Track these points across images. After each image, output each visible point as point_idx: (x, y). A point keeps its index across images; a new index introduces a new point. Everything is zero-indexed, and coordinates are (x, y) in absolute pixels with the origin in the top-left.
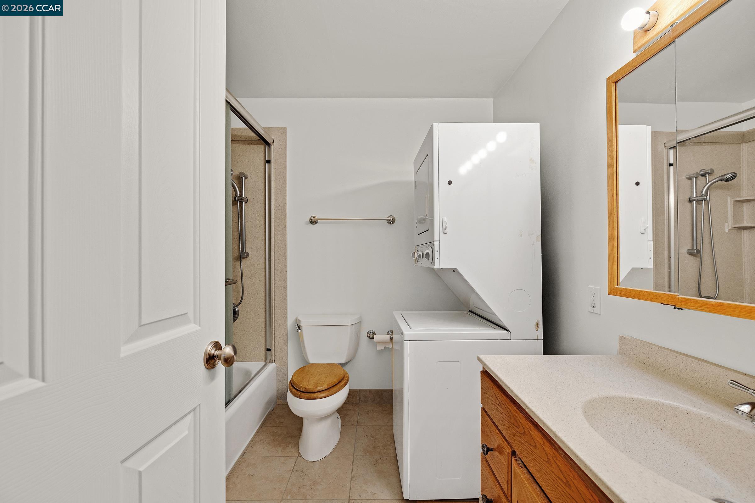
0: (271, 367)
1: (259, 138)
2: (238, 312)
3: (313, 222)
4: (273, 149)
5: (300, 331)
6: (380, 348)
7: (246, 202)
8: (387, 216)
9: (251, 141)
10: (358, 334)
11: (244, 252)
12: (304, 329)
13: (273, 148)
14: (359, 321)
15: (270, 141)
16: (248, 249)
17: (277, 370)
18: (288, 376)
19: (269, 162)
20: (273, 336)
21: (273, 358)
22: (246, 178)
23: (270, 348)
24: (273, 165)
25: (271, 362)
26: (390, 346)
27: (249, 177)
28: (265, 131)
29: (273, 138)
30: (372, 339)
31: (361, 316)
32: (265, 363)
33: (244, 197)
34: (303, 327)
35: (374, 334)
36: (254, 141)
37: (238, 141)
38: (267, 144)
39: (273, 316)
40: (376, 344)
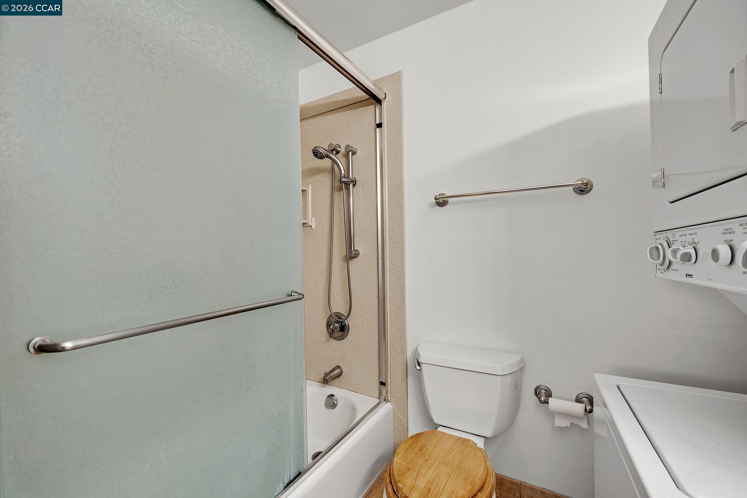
0: (386, 407)
1: (368, 97)
2: (348, 326)
3: (441, 202)
4: (385, 107)
5: (419, 368)
6: (560, 422)
7: (354, 185)
8: (575, 179)
9: (359, 104)
10: (517, 387)
11: (353, 249)
12: (423, 366)
13: (385, 105)
14: (519, 368)
15: (381, 96)
16: (358, 246)
17: (394, 414)
18: (408, 426)
19: (379, 126)
20: (389, 366)
21: (389, 396)
22: (354, 153)
23: (384, 381)
24: (386, 128)
25: (386, 400)
26: (584, 425)
27: (358, 152)
28: (375, 85)
29: (385, 91)
30: (544, 403)
31: (522, 358)
32: (378, 401)
33: (351, 177)
34: (423, 364)
35: (549, 394)
36: (363, 102)
37: (345, 108)
38: (379, 101)
39: (389, 338)
40: (553, 414)
